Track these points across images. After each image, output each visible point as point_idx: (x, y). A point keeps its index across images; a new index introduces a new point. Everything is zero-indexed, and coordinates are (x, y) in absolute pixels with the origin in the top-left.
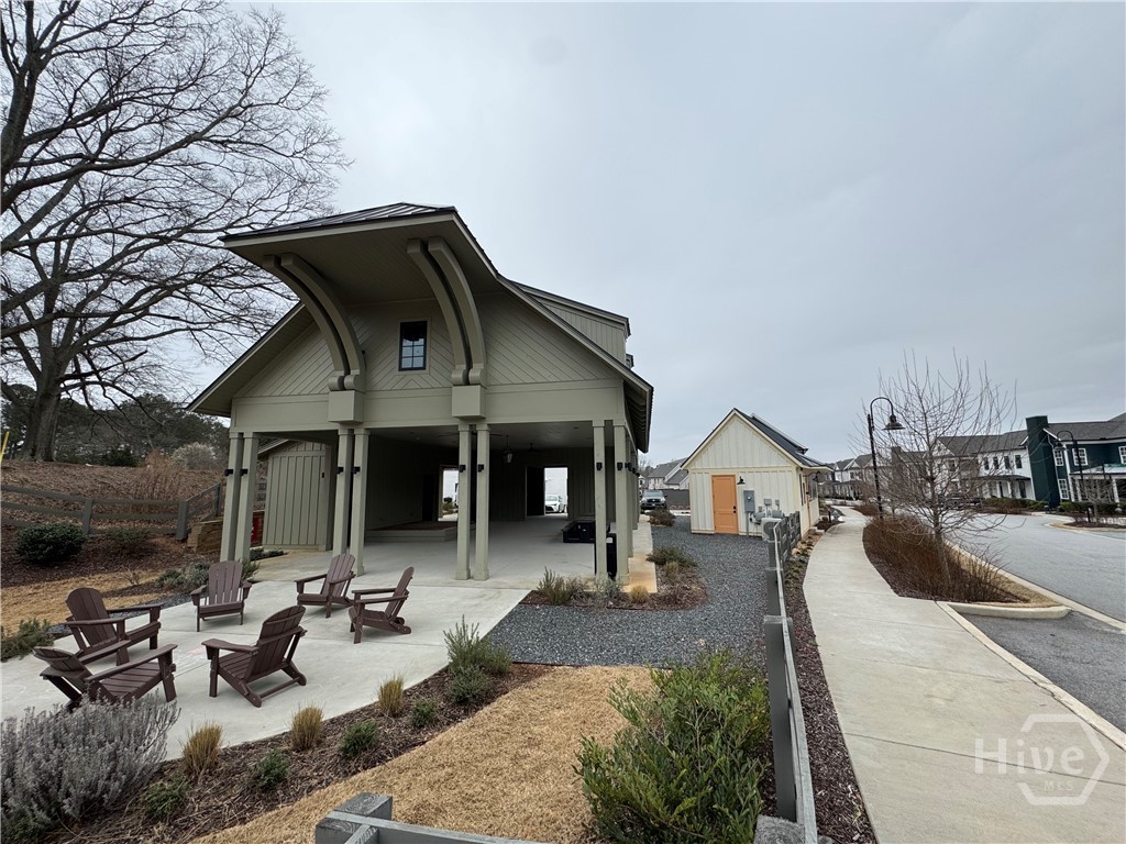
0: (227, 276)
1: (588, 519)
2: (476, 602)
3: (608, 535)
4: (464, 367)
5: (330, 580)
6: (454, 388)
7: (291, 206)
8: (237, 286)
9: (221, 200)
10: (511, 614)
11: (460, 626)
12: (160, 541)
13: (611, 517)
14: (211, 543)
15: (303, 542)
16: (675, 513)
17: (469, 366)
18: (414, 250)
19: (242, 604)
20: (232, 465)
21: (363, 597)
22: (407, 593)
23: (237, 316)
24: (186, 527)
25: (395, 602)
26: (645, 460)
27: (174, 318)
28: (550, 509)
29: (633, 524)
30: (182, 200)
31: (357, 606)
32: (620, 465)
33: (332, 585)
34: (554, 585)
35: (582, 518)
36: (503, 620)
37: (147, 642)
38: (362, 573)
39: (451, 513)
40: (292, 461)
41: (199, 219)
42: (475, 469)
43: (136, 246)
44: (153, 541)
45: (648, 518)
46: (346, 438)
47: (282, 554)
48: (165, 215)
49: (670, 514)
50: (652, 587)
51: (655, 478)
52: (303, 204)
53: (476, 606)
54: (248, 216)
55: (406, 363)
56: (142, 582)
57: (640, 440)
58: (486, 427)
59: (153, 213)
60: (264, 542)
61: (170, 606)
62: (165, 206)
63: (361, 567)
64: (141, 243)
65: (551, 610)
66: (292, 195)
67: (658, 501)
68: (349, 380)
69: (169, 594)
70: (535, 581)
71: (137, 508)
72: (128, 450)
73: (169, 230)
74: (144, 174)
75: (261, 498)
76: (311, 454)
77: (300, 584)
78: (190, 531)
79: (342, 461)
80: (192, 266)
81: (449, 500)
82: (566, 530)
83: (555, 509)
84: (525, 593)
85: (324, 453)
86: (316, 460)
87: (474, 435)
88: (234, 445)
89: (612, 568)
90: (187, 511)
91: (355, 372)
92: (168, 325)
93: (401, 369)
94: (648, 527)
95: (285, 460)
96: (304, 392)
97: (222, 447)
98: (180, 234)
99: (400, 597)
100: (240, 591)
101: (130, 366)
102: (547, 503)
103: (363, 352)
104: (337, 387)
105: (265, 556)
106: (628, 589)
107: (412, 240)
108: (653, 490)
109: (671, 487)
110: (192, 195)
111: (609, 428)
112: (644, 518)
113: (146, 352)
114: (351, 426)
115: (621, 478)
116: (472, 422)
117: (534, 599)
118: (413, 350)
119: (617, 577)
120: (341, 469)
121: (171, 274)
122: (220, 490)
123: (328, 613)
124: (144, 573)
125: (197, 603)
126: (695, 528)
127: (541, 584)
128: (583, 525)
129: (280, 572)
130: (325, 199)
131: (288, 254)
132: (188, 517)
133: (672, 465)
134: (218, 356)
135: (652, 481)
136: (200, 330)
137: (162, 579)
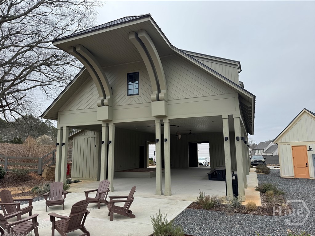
0: (55, 61)
1: (221, 168)
2: (166, 205)
3: (233, 175)
4: (157, 92)
5: (99, 191)
6: (152, 102)
7: (79, 27)
8: (59, 65)
9: (52, 28)
10: (183, 213)
11: (158, 214)
12: (32, 174)
13: (234, 167)
14: (51, 177)
15: (88, 176)
16: (271, 167)
17: (159, 91)
18: (132, 37)
19: (64, 201)
20: (58, 141)
21: (113, 199)
22: (133, 198)
23: (59, 78)
24: (42, 169)
25: (128, 203)
26: (252, 139)
27: (35, 81)
28: (201, 164)
29: (247, 172)
30: (37, 30)
31: (111, 204)
32: (238, 138)
33: (100, 194)
34: (204, 199)
35: (218, 168)
36: (179, 215)
37: (28, 214)
38: (113, 191)
39: (153, 165)
40: (83, 140)
41: (44, 37)
42: (163, 140)
43: (21, 51)
44: (30, 174)
45: (255, 169)
46: (105, 127)
47: (79, 181)
48: (31, 37)
49: (267, 168)
50: (259, 203)
51: (258, 150)
52: (84, 25)
53: (166, 207)
54: (62, 34)
55: (130, 92)
56: (26, 191)
57: (249, 128)
58: (168, 121)
59: (27, 36)
60: (72, 176)
61: (36, 201)
62: (31, 33)
63: (112, 187)
64: (23, 50)
65: (204, 211)
66: (80, 22)
67: (260, 161)
68: (106, 101)
69: (36, 196)
70: (194, 197)
71: (23, 160)
72: (20, 138)
73: (33, 43)
74: (23, 21)
75: (70, 157)
76: (91, 136)
77: (87, 193)
78: (43, 171)
79: (104, 138)
80: (41, 58)
81: (152, 159)
82: (210, 173)
83: (204, 164)
84: (190, 203)
85: (96, 136)
86: (93, 139)
87: (162, 125)
88: (59, 132)
89: (236, 192)
90: (42, 162)
91: (108, 97)
92: (33, 84)
93: (128, 95)
94: (255, 174)
95: (79, 140)
96: (86, 108)
97: (54, 136)
98: (37, 45)
99: (130, 201)
100: (63, 196)
101: (20, 102)
102: (199, 161)
103: (111, 88)
104: (100, 104)
105: (72, 182)
106: (245, 204)
107: (130, 33)
108: (258, 156)
109: (267, 154)
110: (41, 27)
111: (231, 119)
112: (253, 169)
113: (25, 95)
114: (107, 122)
115: (239, 145)
116: (161, 118)
117: (194, 206)
118: (133, 87)
119: (238, 197)
120: (103, 142)
121: (34, 62)
122: (54, 153)
123: (99, 207)
124: (26, 188)
125: (46, 199)
126: (283, 175)
127: (198, 198)
128: (219, 171)
129: (79, 189)
130: (93, 22)
131: (78, 45)
132: (42, 165)
133: (268, 143)
134: (52, 96)
135: (257, 151)
136: (45, 85)
137: (33, 190)
